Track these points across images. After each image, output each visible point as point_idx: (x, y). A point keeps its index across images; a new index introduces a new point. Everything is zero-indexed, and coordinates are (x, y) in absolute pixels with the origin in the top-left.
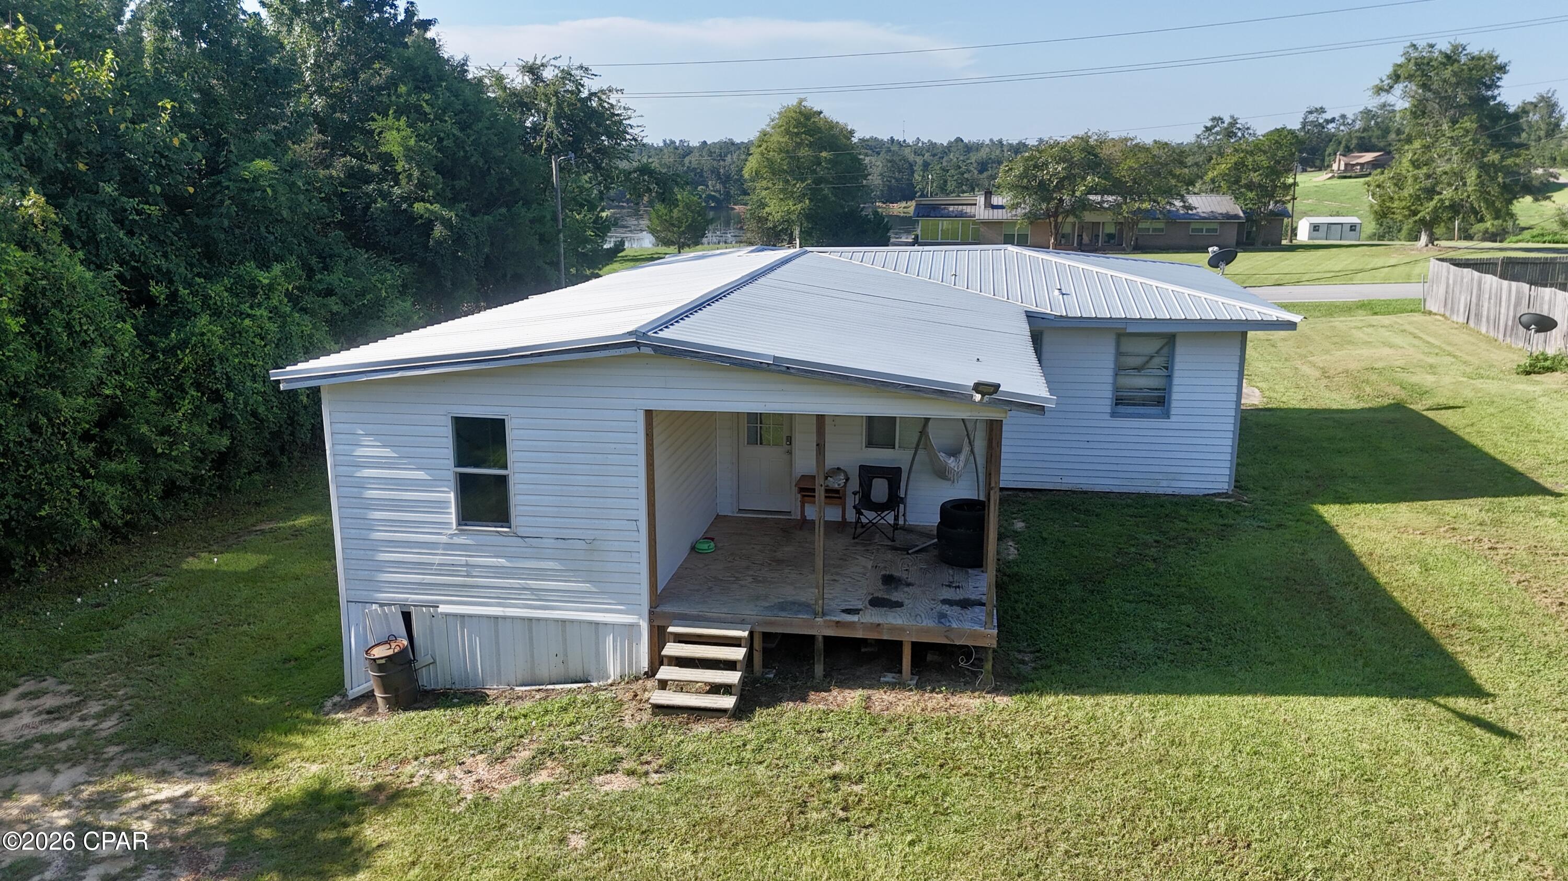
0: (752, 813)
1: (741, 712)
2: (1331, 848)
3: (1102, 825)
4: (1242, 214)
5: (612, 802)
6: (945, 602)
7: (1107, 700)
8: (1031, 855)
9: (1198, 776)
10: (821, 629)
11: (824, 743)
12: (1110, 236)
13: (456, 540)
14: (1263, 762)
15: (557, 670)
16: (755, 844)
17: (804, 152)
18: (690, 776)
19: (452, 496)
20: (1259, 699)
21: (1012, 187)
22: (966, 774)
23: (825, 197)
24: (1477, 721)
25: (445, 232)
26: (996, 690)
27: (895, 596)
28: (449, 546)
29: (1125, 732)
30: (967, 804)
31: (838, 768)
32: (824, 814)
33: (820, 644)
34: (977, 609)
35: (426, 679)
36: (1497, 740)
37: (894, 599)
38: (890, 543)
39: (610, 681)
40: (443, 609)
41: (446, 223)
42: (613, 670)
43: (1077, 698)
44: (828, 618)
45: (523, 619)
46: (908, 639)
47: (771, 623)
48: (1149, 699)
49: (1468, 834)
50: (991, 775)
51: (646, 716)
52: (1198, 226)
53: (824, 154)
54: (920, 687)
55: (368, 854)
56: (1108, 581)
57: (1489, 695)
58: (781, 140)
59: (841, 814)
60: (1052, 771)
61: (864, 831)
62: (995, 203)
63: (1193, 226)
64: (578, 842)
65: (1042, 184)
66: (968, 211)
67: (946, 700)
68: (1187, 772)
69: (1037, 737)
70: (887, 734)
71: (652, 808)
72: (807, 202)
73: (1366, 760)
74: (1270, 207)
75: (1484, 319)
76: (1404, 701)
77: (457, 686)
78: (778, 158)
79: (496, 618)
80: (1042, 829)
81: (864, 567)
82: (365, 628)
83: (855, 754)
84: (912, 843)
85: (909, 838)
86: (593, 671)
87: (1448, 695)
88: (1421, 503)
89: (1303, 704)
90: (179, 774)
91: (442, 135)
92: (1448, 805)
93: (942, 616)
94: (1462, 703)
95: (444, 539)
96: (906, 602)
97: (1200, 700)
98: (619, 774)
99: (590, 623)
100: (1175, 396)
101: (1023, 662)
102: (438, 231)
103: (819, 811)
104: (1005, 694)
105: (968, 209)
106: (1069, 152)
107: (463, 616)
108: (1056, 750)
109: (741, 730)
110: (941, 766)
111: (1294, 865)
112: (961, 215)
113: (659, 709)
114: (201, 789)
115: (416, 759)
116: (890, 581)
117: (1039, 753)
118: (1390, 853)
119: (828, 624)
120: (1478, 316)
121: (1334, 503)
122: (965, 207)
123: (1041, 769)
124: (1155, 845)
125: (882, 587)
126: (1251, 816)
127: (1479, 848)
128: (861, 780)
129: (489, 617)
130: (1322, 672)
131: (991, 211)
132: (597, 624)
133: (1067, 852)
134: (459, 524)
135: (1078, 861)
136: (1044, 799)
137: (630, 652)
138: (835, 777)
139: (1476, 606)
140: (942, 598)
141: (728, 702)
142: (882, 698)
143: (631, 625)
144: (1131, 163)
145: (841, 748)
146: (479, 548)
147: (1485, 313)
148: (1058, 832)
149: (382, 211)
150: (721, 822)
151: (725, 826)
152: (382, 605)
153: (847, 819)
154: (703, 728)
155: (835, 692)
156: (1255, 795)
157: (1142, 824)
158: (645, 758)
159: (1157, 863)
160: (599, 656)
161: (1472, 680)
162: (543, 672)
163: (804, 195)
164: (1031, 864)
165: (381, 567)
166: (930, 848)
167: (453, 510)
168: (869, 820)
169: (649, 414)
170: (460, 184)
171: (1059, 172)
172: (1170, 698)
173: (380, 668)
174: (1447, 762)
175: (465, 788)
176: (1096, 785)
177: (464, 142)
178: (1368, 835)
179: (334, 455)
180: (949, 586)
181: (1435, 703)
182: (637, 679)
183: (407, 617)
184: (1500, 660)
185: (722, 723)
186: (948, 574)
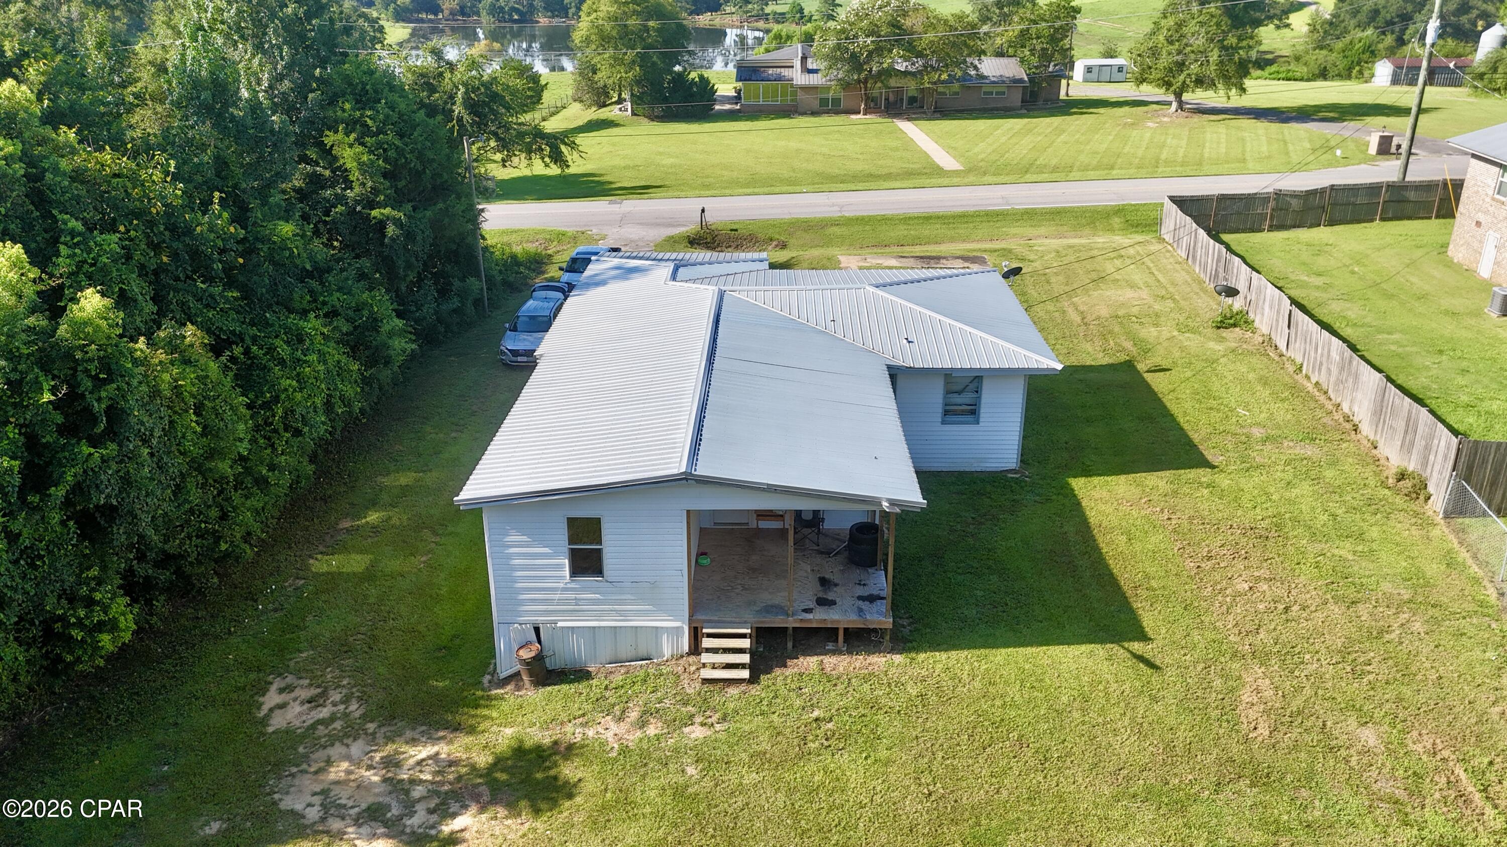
0: (780, 747)
1: (753, 679)
2: (1066, 744)
3: (958, 739)
4: (1026, 79)
5: (701, 744)
6: (860, 598)
7: (954, 654)
8: (926, 760)
9: (1004, 705)
10: (791, 623)
11: (804, 697)
12: (912, 100)
13: (569, 586)
14: (1035, 693)
15: (631, 654)
16: (788, 765)
17: (633, 22)
18: (738, 725)
19: (567, 561)
20: (1034, 649)
21: (826, 57)
22: (886, 713)
23: (654, 64)
24: (1141, 658)
25: (398, 232)
26: (892, 651)
27: (830, 596)
28: (565, 589)
29: (965, 676)
30: (889, 732)
31: (816, 713)
32: (817, 743)
33: (790, 631)
34: (879, 602)
35: (550, 664)
36: (1149, 671)
37: (830, 598)
38: (816, 548)
39: (665, 659)
40: (560, 624)
41: (397, 222)
42: (667, 652)
43: (938, 654)
44: (796, 617)
45: (611, 627)
46: (842, 626)
47: (762, 622)
48: (977, 652)
49: (1129, 732)
50: (899, 712)
51: (698, 685)
52: (988, 90)
53: (651, 23)
54: (850, 653)
55: (575, 785)
56: (946, 556)
57: (1150, 639)
58: (610, 9)
59: (826, 743)
60: (931, 707)
61: (840, 752)
62: (810, 67)
63: (983, 90)
64: (691, 770)
65: (854, 56)
66: (786, 74)
67: (865, 660)
68: (998, 703)
69: (919, 684)
70: (838, 688)
71: (725, 747)
72: (638, 69)
73: (1086, 688)
74: (1051, 69)
75: (1198, 262)
76: (1108, 646)
77: (568, 667)
78: (608, 27)
79: (594, 628)
80: (929, 745)
81: (806, 571)
82: (510, 639)
83: (824, 703)
84: (866, 758)
85: (864, 755)
86: (653, 653)
87: (1130, 640)
88: (1133, 475)
89: (1056, 651)
90: (424, 739)
91: (386, 146)
92: (1121, 715)
93: (860, 610)
94: (1136, 646)
95: (562, 585)
96: (838, 600)
97: (1003, 651)
98: (696, 725)
99: (653, 627)
100: (982, 411)
101: (904, 626)
102: (391, 230)
103: (813, 741)
104: (897, 653)
105: (785, 72)
106: (876, 25)
107: (573, 628)
108: (930, 693)
109: (755, 690)
110: (872, 708)
111: (1048, 755)
112: (779, 78)
113: (706, 681)
114: (444, 750)
115: (570, 722)
116: (824, 582)
117: (922, 695)
118: (1093, 744)
119: (795, 621)
120: (1194, 258)
121: (1082, 476)
122: (782, 70)
123: (924, 706)
124: (984, 749)
125: (820, 588)
126: (1030, 729)
127: (1133, 739)
128: (831, 720)
129: (589, 627)
130: (1067, 627)
131: (807, 75)
132: (657, 628)
133: (943, 757)
134: (571, 577)
135: (949, 762)
136: (928, 724)
137: (677, 642)
138: (817, 720)
139: (1151, 570)
140: (857, 595)
141: (745, 674)
142: (830, 661)
143: (677, 628)
144: (931, 36)
145: (815, 701)
146: (583, 589)
147: (1198, 257)
148: (937, 746)
149: (341, 214)
150: (765, 753)
151: (768, 756)
152: (520, 624)
153: (830, 746)
154: (733, 691)
155: (801, 659)
156: (1032, 715)
157: (977, 738)
158: (708, 713)
159: (986, 760)
160: (658, 645)
161: (1142, 628)
162: (623, 655)
163: (634, 62)
164: (927, 766)
165: (523, 602)
166: (876, 760)
167: (567, 569)
168: (841, 745)
169: (688, 511)
170: (401, 184)
171: (868, 45)
172: (987, 651)
173: (528, 664)
174: (1124, 687)
175: (610, 740)
176: (953, 715)
177: (403, 150)
178: (1083, 735)
179: (490, 541)
180: (860, 584)
181: (1123, 647)
182: (682, 656)
183: (537, 630)
184: (1160, 612)
185: (743, 687)
186: (857, 573)
